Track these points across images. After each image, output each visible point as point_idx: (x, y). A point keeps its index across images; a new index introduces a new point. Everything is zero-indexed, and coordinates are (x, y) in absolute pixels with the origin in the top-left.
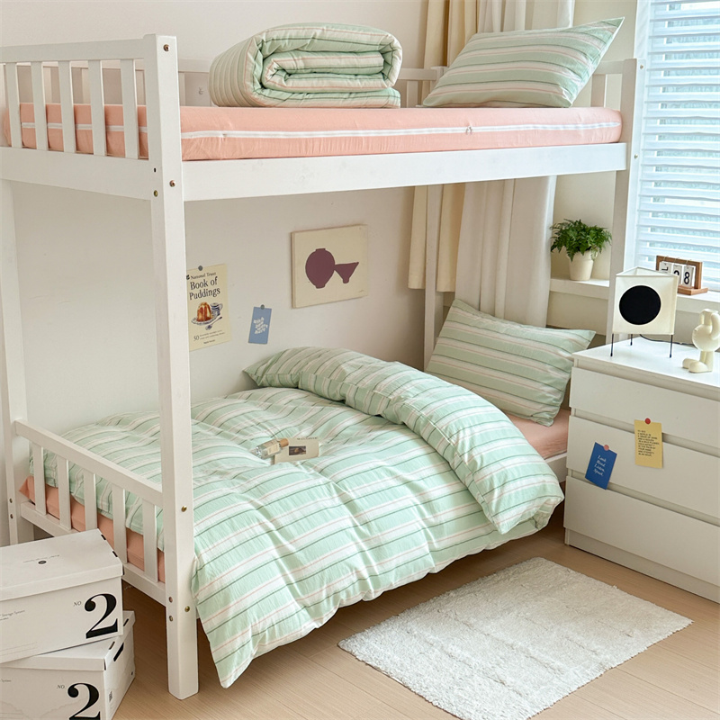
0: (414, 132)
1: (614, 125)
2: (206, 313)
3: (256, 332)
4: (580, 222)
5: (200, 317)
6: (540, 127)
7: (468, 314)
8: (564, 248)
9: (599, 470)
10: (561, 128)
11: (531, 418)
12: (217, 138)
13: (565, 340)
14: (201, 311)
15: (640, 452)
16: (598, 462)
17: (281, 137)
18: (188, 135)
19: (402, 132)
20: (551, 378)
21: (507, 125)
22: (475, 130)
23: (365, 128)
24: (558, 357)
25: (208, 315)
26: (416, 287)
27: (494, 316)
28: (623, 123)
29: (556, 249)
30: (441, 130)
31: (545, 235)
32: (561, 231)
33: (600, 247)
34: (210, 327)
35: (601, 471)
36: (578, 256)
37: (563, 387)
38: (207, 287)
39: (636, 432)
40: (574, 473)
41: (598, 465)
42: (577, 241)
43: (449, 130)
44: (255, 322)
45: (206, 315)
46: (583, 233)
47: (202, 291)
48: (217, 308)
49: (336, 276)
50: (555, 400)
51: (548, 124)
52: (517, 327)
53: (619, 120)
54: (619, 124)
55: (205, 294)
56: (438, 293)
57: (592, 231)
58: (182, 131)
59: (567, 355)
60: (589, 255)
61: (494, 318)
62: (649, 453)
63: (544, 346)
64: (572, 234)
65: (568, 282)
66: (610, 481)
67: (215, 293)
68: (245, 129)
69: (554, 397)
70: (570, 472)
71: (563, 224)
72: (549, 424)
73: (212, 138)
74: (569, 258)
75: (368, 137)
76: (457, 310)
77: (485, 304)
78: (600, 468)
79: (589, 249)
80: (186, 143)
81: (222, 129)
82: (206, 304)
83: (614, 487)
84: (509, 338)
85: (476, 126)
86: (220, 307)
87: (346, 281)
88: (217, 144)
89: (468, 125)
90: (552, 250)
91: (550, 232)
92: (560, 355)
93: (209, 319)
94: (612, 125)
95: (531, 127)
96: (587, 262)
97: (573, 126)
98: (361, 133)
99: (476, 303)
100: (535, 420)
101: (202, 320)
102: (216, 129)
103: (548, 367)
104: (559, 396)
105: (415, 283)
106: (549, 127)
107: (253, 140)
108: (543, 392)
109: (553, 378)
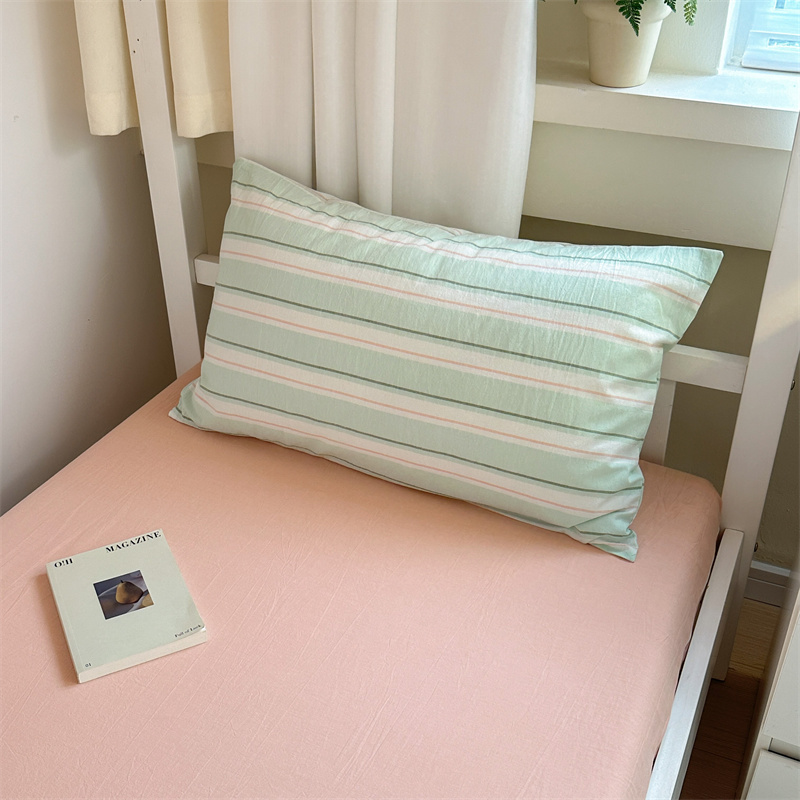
76: (255, 196)
92: (627, 338)
105: (108, 119)
108: (603, 460)
109: (622, 412)
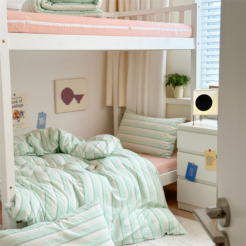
0: (107, 27)
1: (189, 30)
2: (17, 115)
3: (40, 124)
4: (177, 74)
5: (15, 116)
6: (159, 29)
7: (132, 115)
8: (171, 85)
9: (191, 174)
10: (168, 30)
11: (161, 156)
12: (23, 23)
13: (174, 122)
14: (15, 114)
15: (208, 164)
16: (190, 170)
17: (51, 25)
18: (10, 21)
19: (102, 27)
20: (168, 138)
21: (145, 27)
22: (133, 28)
23: (86, 24)
24: (171, 129)
25: (18, 116)
26: (109, 105)
27: (143, 115)
28: (192, 30)
29: (168, 86)
30: (119, 27)
31: (163, 80)
32: (170, 78)
33: (186, 83)
34: (19, 121)
35: (192, 174)
36: (177, 87)
37: (174, 142)
38: (17, 103)
39: (205, 156)
40: (181, 177)
41: (190, 171)
42: (176, 81)
43: (122, 27)
44: (39, 119)
45: (17, 116)
46: (179, 78)
47: (15, 105)
48: (22, 113)
49: (74, 101)
50: (171, 147)
51: (162, 28)
52: (153, 118)
53: (191, 29)
54: (191, 30)
55: (17, 106)
56: (119, 107)
57: (182, 77)
58: (8, 19)
59: (174, 128)
60: (181, 87)
61: (143, 116)
62: (211, 164)
63: (165, 125)
64: (174, 78)
65: (173, 99)
66: (196, 178)
67: (21, 106)
68: (35, 20)
69: (170, 146)
70: (178, 177)
71: (170, 75)
72: (169, 158)
73: (21, 23)
74: (173, 88)
75: (88, 28)
76: (127, 113)
77: (139, 111)
78: (191, 173)
79: (181, 84)
80: (9, 25)
81: (25, 19)
82: (17, 111)
83: (198, 181)
84: (150, 123)
85: (133, 27)
86: (23, 112)
87: (79, 102)
88: (23, 26)
89: (129, 26)
90: (166, 86)
91: (165, 78)
92: (172, 128)
93: (19, 117)
94: (188, 30)
95: (155, 29)
96: (181, 90)
97: (173, 29)
98: (85, 26)
99: (135, 111)
100: (163, 156)
101: (15, 118)
102: (22, 19)
103: (167, 134)
104: (172, 146)
105: (109, 103)
106: (163, 29)
107: (39, 25)
108: (166, 145)
109: (169, 138)
